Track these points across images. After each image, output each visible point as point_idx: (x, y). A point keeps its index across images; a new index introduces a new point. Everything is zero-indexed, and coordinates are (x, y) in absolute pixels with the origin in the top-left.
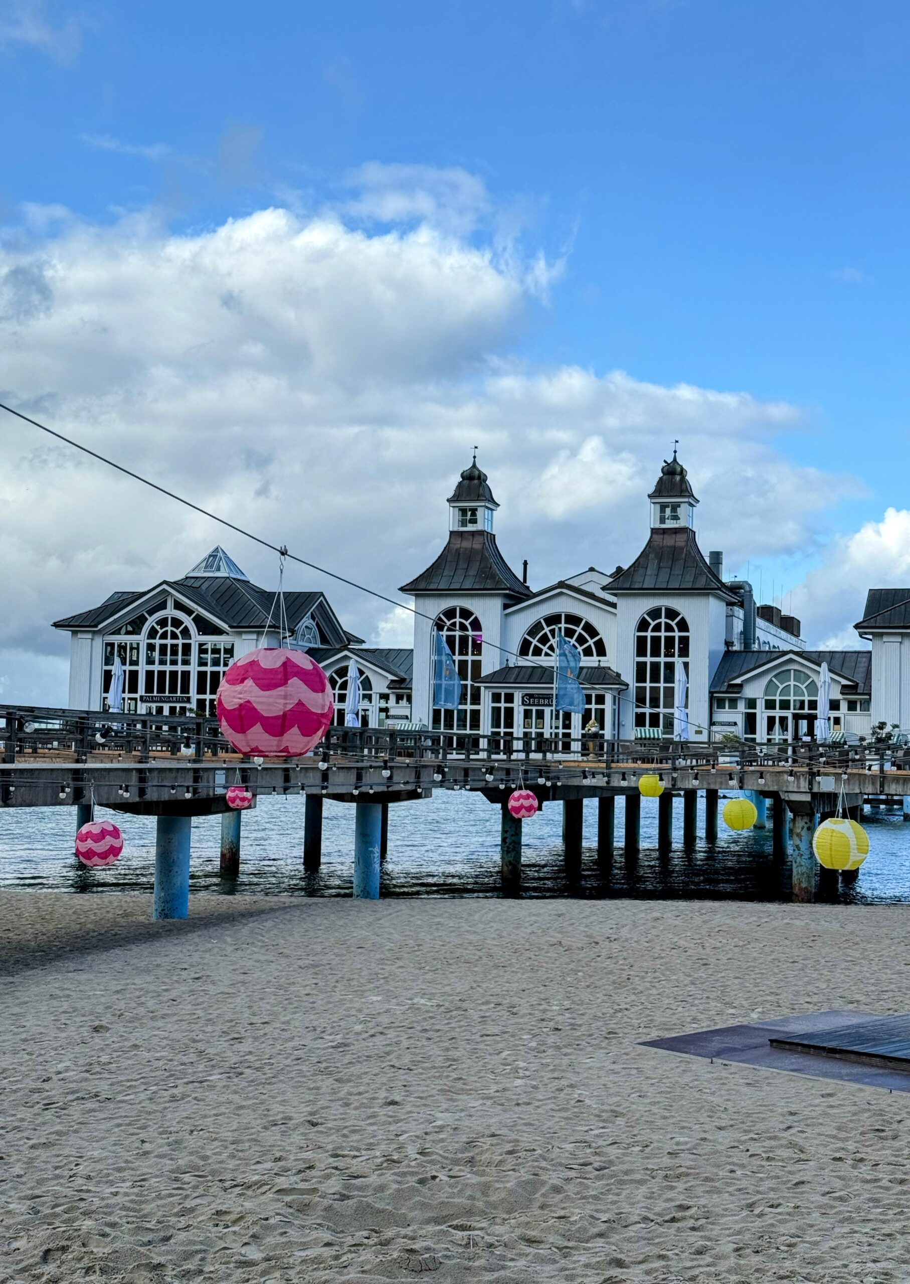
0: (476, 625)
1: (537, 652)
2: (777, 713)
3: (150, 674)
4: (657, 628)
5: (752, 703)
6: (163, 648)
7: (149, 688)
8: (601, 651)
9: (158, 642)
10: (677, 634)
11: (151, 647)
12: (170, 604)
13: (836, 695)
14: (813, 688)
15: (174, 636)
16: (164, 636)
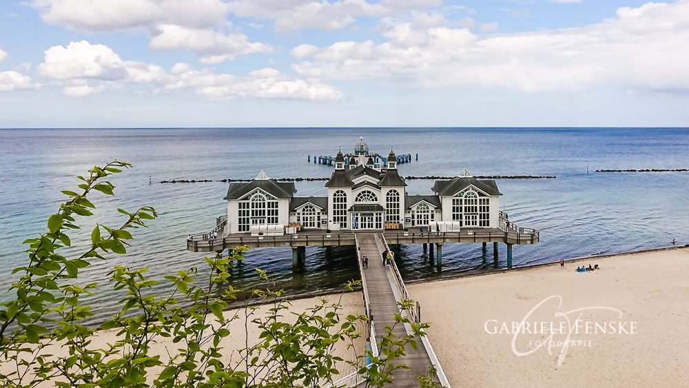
0: (345, 195)
1: (360, 200)
2: (419, 214)
3: (253, 211)
4: (391, 195)
5: (413, 212)
6: (257, 203)
7: (253, 215)
8: (376, 200)
9: (255, 202)
10: (396, 196)
11: (253, 204)
12: (258, 192)
13: (433, 209)
14: (428, 208)
15: (260, 200)
16: (257, 200)
